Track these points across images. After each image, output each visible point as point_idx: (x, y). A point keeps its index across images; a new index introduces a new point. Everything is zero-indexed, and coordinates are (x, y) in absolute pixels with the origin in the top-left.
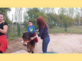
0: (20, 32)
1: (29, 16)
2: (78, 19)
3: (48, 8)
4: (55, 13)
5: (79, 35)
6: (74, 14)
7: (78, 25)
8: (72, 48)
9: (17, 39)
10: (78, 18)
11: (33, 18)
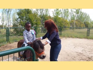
0: (9, 37)
1: (19, 18)
2: (73, 23)
3: (41, 9)
4: (49, 15)
5: (74, 39)
6: (69, 17)
7: (73, 29)
8: (66, 53)
9: (6, 46)
10: (73, 21)
11: (24, 20)
